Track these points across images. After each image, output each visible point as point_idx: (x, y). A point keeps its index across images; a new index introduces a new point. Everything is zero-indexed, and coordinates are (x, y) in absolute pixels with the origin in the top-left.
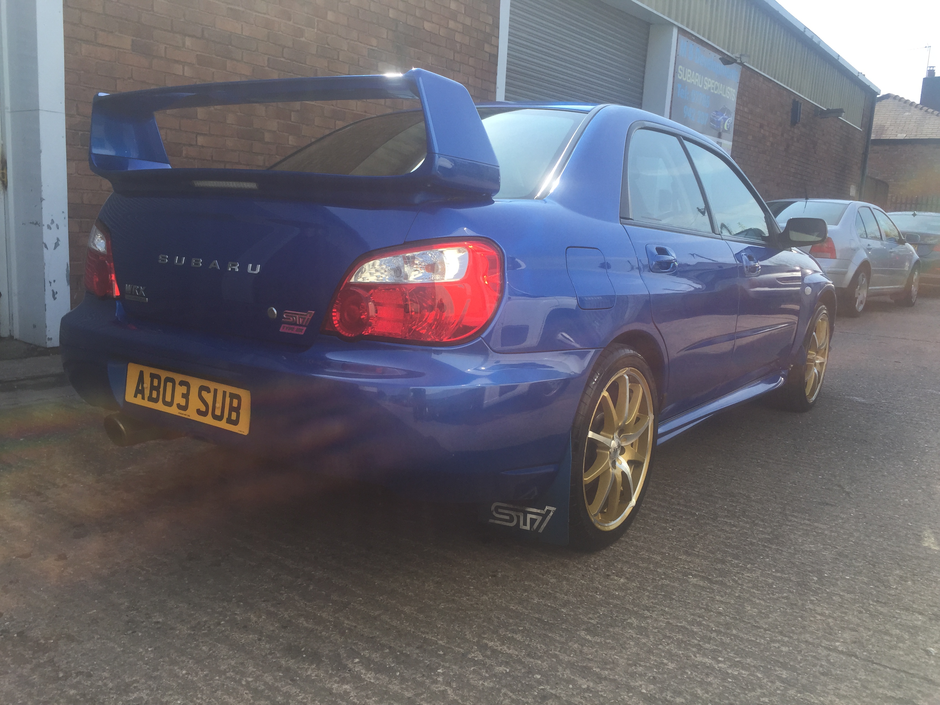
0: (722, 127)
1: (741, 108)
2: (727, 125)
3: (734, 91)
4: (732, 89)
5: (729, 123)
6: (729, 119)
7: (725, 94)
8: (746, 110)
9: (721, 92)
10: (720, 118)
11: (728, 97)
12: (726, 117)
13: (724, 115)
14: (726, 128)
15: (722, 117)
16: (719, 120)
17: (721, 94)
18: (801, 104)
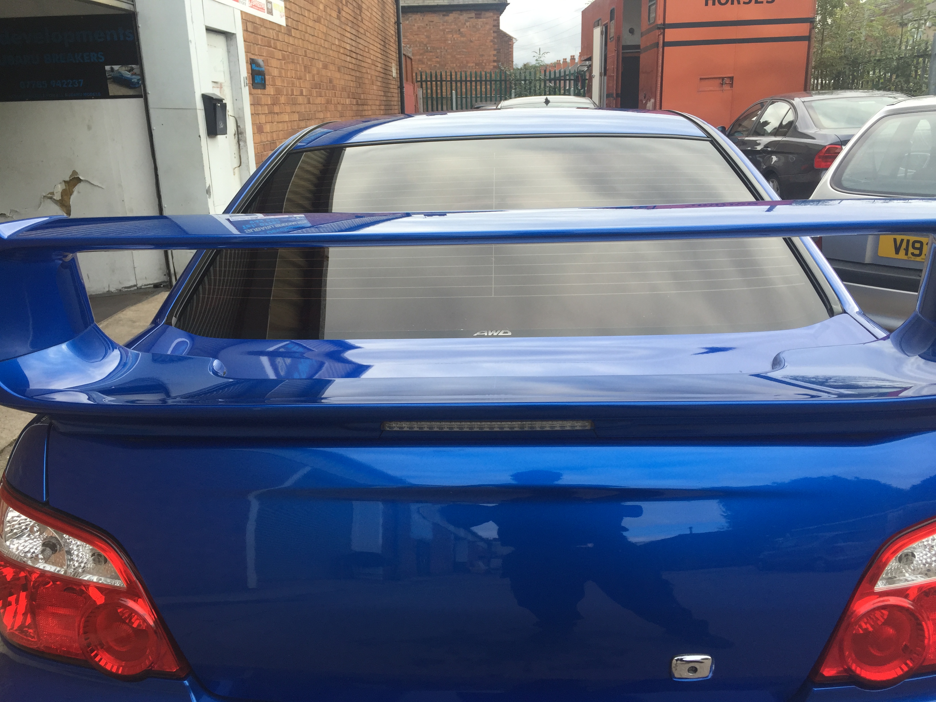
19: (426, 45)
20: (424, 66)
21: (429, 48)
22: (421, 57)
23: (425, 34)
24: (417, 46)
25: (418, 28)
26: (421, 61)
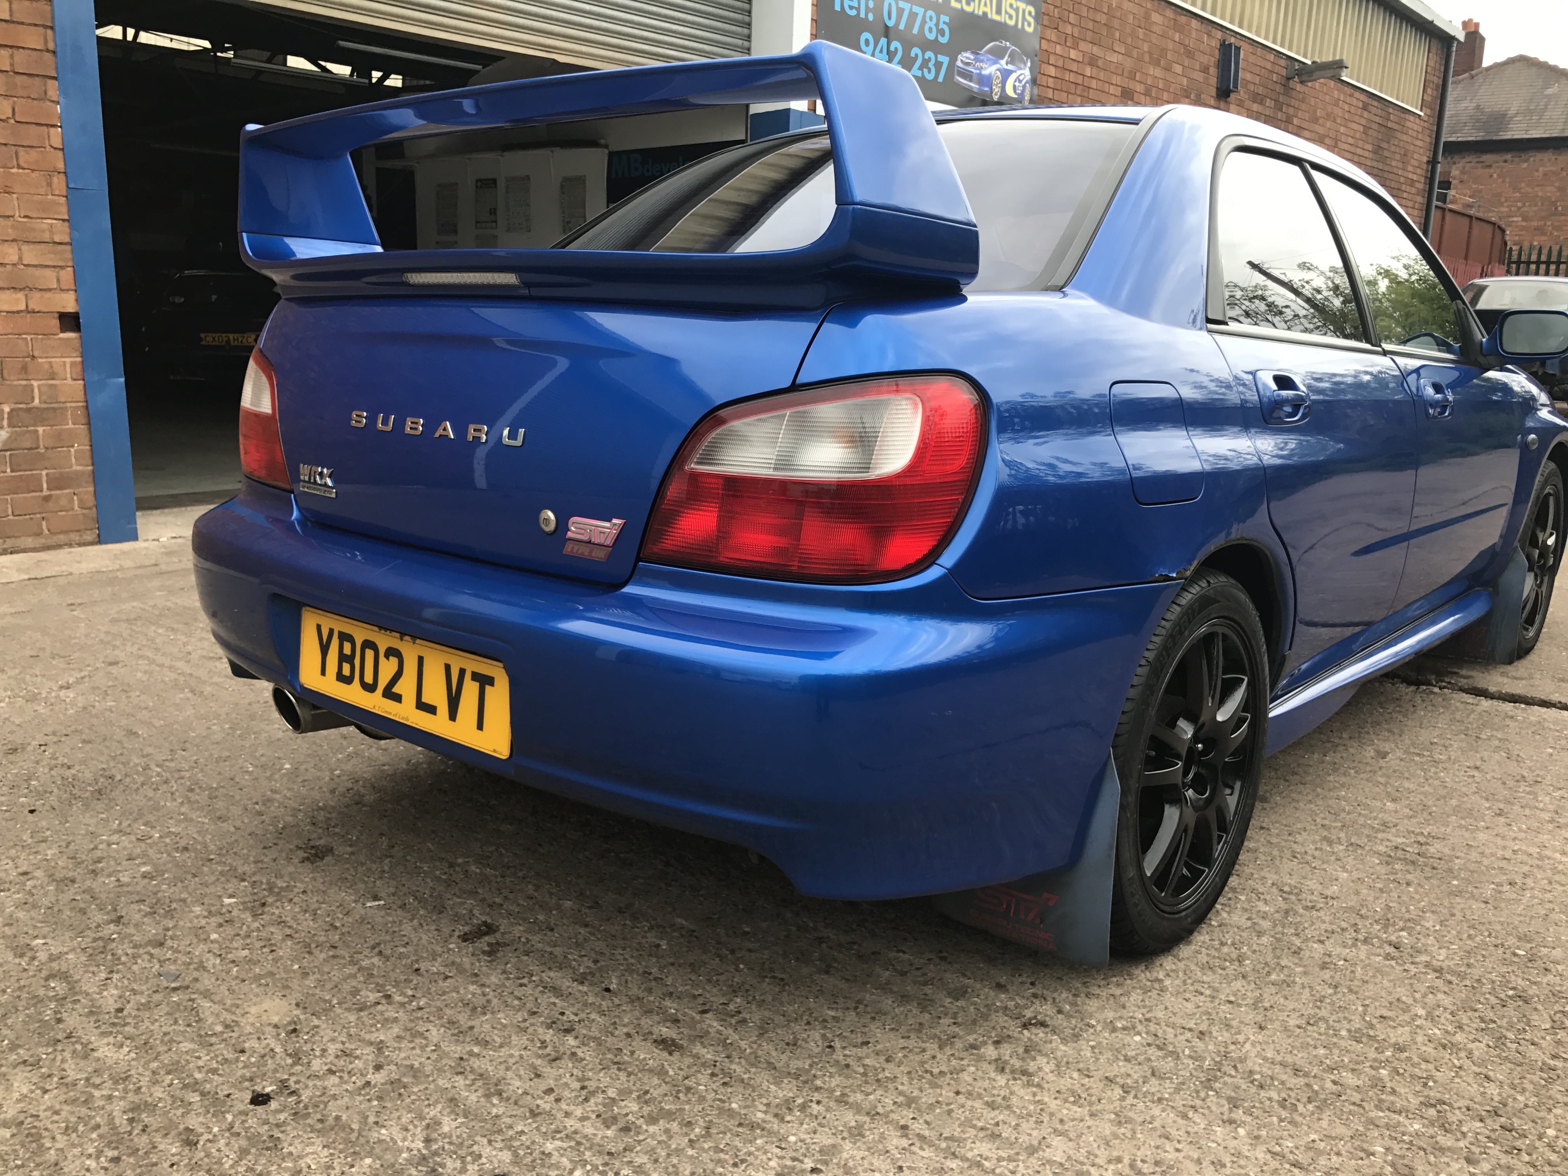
0: (997, 89)
1: (1059, 49)
2: (1015, 86)
3: (1031, 8)
4: (1022, 6)
5: (1020, 81)
6: (1019, 72)
7: (999, 12)
8: (1073, 54)
9: (988, 10)
10: (990, 70)
11: (1011, 23)
12: (1010, 67)
13: (1003, 62)
14: (1010, 92)
15: (994, 67)
16: (985, 72)
17: (985, 14)
18: (1238, 49)
19: (1555, 203)
20: (1544, 238)
21: (1560, 209)
22: (1541, 223)
23: (1557, 184)
24: (1536, 205)
25: (1545, 175)
26: (1540, 231)
